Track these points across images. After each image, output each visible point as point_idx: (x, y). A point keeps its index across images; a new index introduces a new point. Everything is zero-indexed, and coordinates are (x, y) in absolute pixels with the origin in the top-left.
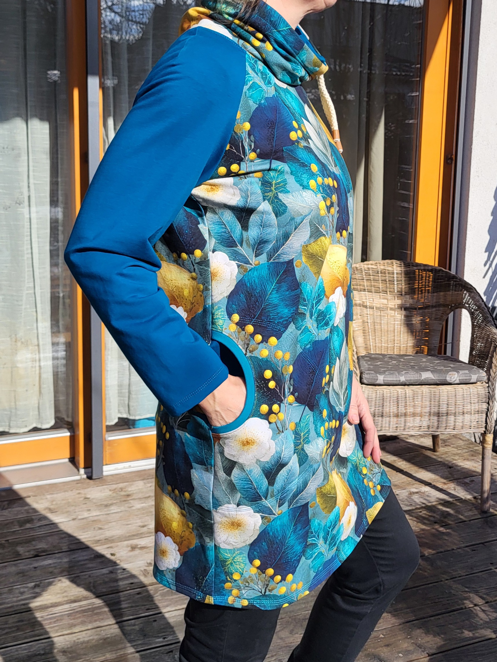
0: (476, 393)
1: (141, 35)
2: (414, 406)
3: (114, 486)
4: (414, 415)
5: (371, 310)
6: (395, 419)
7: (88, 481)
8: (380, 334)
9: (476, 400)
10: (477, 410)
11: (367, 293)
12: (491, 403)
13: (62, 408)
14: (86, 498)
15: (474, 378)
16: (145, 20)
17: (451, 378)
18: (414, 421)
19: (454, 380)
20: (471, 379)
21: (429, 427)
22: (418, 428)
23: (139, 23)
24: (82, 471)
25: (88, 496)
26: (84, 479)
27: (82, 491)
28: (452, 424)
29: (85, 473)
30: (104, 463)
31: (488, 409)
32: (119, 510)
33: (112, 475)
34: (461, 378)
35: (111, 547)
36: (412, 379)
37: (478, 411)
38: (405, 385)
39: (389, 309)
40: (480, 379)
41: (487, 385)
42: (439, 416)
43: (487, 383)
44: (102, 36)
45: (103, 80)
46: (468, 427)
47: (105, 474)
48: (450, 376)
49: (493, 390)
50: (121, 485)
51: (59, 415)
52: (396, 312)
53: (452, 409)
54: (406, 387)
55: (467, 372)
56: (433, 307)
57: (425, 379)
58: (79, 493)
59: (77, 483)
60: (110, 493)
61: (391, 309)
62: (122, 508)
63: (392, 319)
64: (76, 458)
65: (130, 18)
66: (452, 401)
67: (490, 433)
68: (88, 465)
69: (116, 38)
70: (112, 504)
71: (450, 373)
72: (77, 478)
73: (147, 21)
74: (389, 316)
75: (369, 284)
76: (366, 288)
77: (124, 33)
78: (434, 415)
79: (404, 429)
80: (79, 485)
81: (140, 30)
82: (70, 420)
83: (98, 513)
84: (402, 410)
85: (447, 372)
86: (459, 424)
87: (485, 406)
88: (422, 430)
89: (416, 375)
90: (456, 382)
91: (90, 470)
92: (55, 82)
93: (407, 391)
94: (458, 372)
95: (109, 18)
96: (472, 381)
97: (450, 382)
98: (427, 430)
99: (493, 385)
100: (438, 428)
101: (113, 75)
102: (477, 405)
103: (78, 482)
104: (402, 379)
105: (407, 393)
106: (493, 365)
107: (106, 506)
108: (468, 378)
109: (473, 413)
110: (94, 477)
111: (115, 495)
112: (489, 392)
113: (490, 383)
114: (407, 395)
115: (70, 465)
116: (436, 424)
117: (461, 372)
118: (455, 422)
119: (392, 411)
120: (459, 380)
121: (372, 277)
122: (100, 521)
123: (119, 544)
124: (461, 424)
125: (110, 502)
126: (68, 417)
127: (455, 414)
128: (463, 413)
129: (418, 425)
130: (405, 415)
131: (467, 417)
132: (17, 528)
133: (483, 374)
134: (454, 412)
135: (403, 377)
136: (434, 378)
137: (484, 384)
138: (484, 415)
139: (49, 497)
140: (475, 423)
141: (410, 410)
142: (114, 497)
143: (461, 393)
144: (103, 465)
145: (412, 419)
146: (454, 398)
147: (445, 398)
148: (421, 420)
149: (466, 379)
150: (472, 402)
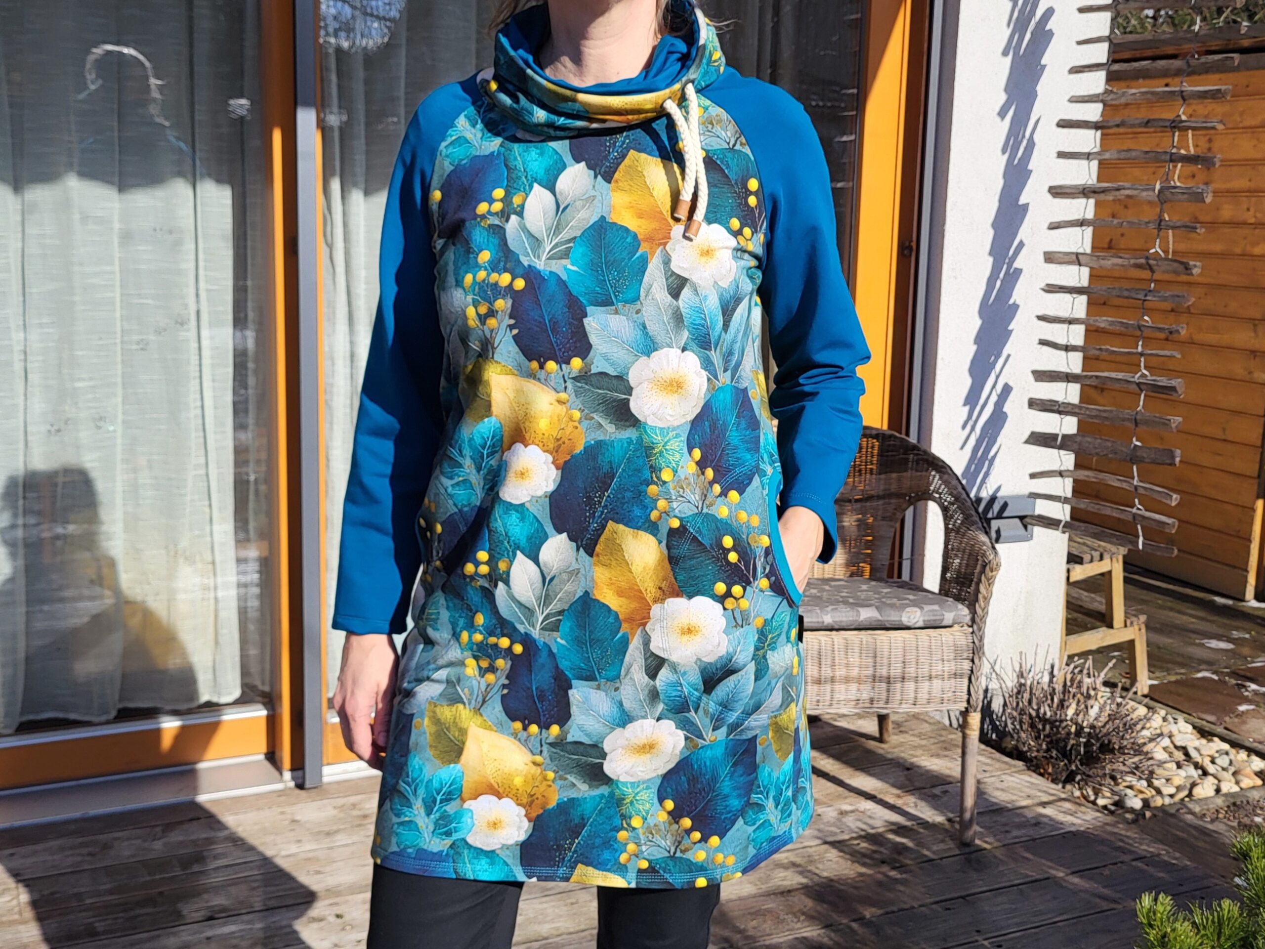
0: (951, 643)
1: (386, 40)
2: (847, 665)
3: (341, 801)
4: (847, 680)
6: (816, 687)
7: (298, 791)
9: (952, 656)
10: (953, 672)
12: (976, 661)
13: (254, 669)
14: (293, 821)
15: (948, 617)
16: (394, 14)
17: (909, 617)
18: (847, 690)
19: (915, 621)
20: (942, 620)
21: (872, 701)
22: (854, 703)
23: (384, 19)
24: (287, 775)
25: (298, 818)
26: (290, 789)
27: (288, 809)
28: (912, 695)
29: (293, 778)
30: (325, 762)
31: (972, 671)
32: (350, 841)
33: (338, 783)
34: (926, 618)
35: (336, 904)
36: (844, 619)
37: (955, 674)
38: (831, 630)
40: (959, 621)
41: (971, 630)
42: (889, 683)
43: (969, 626)
44: (321, 41)
45: (322, 115)
46: (938, 700)
47: (326, 779)
48: (908, 615)
49: (981, 640)
50: (353, 799)
51: (248, 680)
53: (911, 670)
54: (834, 633)
55: (936, 607)
56: (879, 497)
57: (866, 620)
58: (282, 813)
59: (280, 796)
60: (335, 812)
62: (355, 838)
64: (277, 754)
65: (369, 10)
66: (911, 657)
67: (975, 711)
68: (298, 765)
69: (345, 45)
70: (337, 832)
71: (908, 609)
72: (279, 786)
73: (398, 16)
77: (359, 37)
78: (880, 681)
79: (831, 705)
80: (282, 798)
81: (386, 31)
82: (267, 689)
83: (314, 846)
84: (827, 672)
85: (903, 608)
86: (923, 696)
87: (967, 665)
88: (861, 705)
89: (851, 613)
90: (917, 625)
91: (300, 773)
92: (242, 118)
93: (836, 640)
94: (922, 608)
95: (333, 11)
96: (945, 623)
97: (908, 624)
98: (869, 705)
99: (980, 629)
100: (887, 702)
101: (340, 107)
102: (953, 663)
103: (280, 793)
104: (828, 620)
105: (836, 643)
106: (980, 596)
107: (328, 834)
108: (938, 618)
109: (946, 676)
110: (308, 784)
111: (342, 815)
112: (974, 642)
113: (975, 627)
114: (836, 646)
115: (267, 765)
116: (884, 696)
117: (927, 608)
118: (916, 692)
120: (924, 621)
122: (317, 859)
123: (350, 898)
124: (926, 696)
125: (335, 828)
126: (263, 684)
127: (916, 680)
128: (930, 677)
129: (854, 698)
130: (833, 680)
131: (937, 684)
132: (178, 872)
133: (963, 611)
134: (914, 675)
135: (829, 616)
136: (880, 618)
137: (966, 627)
138: (966, 681)
140: (950, 694)
141: (840, 672)
142: (340, 819)
143: (926, 644)
144: (322, 765)
145: (843, 687)
146: (914, 653)
147: (900, 653)
148: (859, 690)
149: (935, 620)
150: (945, 658)
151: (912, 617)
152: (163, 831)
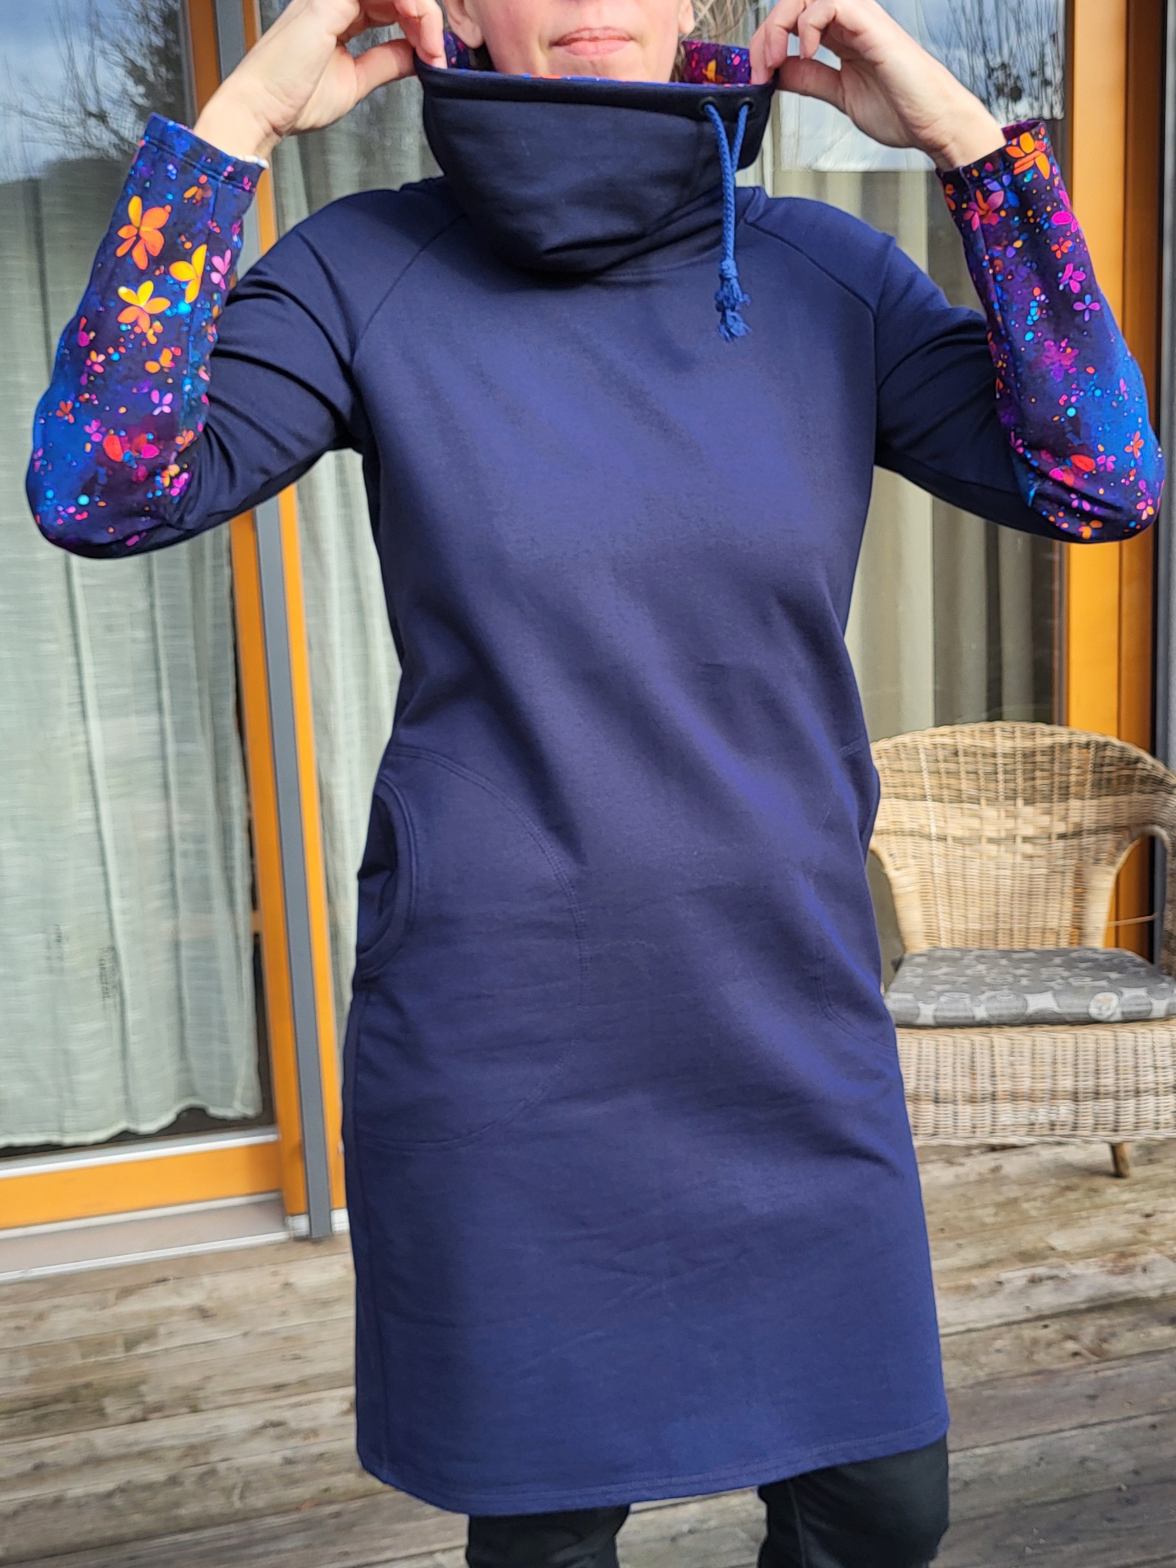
2: (1013, 1077)
4: (1014, 1097)
5: (941, 844)
6: (969, 1107)
8: (961, 900)
11: (930, 804)
14: (287, 1285)
15: (1160, 1006)
17: (1100, 1009)
18: (1014, 1111)
19: (1109, 1013)
20: (1150, 1011)
21: (1053, 1125)
22: (1026, 1129)
25: (292, 1280)
27: (283, 1269)
28: (1111, 1118)
34: (1126, 1009)
36: (1005, 1012)
38: (987, 1026)
39: (984, 840)
42: (1076, 1100)
46: (1151, 1125)
48: (1100, 1003)
52: (1003, 848)
53: (1108, 1081)
54: (994, 1030)
55: (1142, 992)
56: (1090, 832)
57: (1038, 1011)
58: (275, 1274)
59: (279, 1250)
61: (991, 840)
63: (992, 865)
66: (1108, 1063)
71: (1100, 996)
72: (281, 1236)
74: (985, 858)
75: (935, 782)
76: (928, 792)
78: (1064, 1098)
79: (992, 1132)
80: (281, 1253)
84: (984, 1085)
85: (1094, 993)
86: (1128, 1119)
88: (1037, 1132)
89: (1015, 1001)
90: (1113, 1019)
93: (995, 1040)
94: (1120, 994)
96: (1155, 1014)
97: (1100, 1018)
103: (279, 1246)
104: (981, 1013)
105: (996, 1044)
107: (325, 1303)
108: (1143, 1007)
110: (314, 1236)
114: (997, 1050)
116: (1070, 1119)
117: (1129, 993)
118: (1117, 1114)
119: (959, 1087)
120: (1123, 1013)
121: (942, 766)
124: (1131, 1119)
127: (1116, 1096)
128: (1137, 1093)
129: (1026, 1122)
130: (994, 1097)
131: (1150, 1102)
134: (1112, 1089)
135: (982, 1006)
136: (1057, 1009)
139: (207, 1280)
140: (1169, 1116)
141: (1004, 1085)
143: (1130, 1044)
144: (331, 1210)
145: (1008, 1107)
146: (1112, 1056)
147: (1091, 1057)
148: (1032, 1110)
149: (1139, 1012)
150: (1159, 1064)
151: (1104, 1008)
152: (118, 1298)
